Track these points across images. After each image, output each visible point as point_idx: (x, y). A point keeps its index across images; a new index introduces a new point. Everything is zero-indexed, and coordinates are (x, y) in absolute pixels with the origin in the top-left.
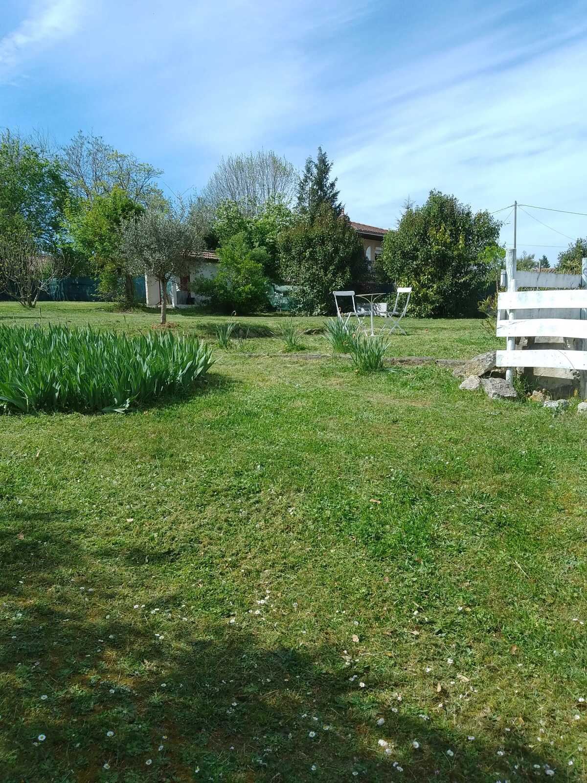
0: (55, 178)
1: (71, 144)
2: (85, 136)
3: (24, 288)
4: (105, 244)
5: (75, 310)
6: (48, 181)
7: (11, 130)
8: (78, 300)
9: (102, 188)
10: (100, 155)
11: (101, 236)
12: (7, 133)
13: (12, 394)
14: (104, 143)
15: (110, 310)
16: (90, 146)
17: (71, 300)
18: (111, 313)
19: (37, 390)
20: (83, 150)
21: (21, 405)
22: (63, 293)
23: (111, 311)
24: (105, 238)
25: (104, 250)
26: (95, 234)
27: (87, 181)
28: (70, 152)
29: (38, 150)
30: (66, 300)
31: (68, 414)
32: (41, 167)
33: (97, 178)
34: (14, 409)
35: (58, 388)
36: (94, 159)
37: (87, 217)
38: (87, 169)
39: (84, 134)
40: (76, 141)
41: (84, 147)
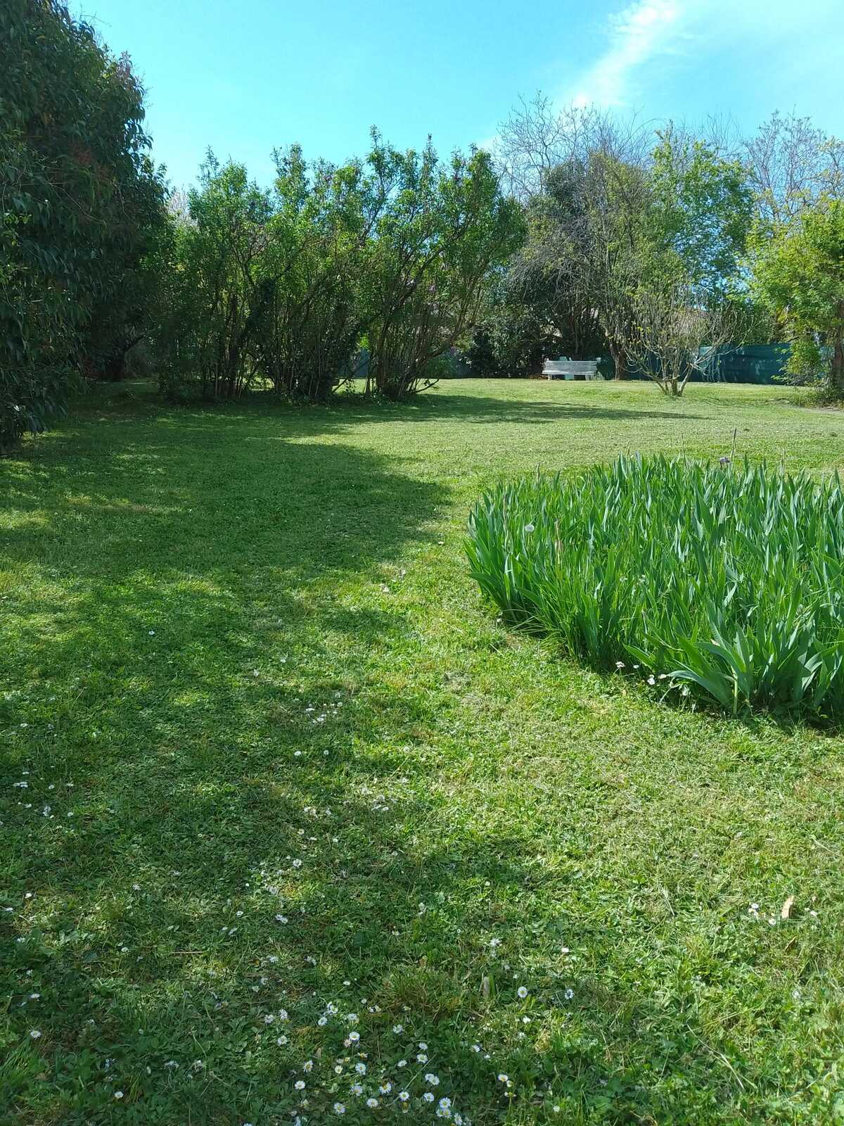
0: (733, 186)
1: (760, 134)
2: (783, 120)
3: (669, 365)
4: (809, 294)
5: (742, 402)
6: (724, 193)
7: (675, 123)
8: (741, 380)
9: (801, 200)
10: (802, 147)
11: (803, 279)
12: (670, 127)
13: (704, 668)
14: (811, 128)
15: (800, 403)
16: (788, 136)
17: (730, 380)
18: (803, 409)
19: (760, 660)
20: (776, 142)
21: (721, 694)
22: (717, 369)
23: (802, 405)
24: (810, 284)
25: (806, 303)
26: (794, 276)
27: (777, 191)
28: (755, 148)
29: (712, 149)
30: (722, 381)
31: (833, 735)
32: (714, 172)
33: (794, 186)
34: (703, 698)
35: (811, 665)
36: (792, 156)
37: (782, 250)
38: (778, 173)
39: (781, 116)
40: (767, 130)
41: (779, 138)
